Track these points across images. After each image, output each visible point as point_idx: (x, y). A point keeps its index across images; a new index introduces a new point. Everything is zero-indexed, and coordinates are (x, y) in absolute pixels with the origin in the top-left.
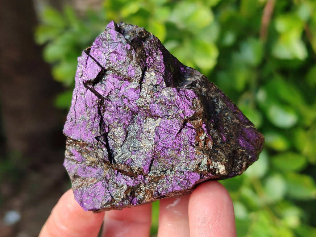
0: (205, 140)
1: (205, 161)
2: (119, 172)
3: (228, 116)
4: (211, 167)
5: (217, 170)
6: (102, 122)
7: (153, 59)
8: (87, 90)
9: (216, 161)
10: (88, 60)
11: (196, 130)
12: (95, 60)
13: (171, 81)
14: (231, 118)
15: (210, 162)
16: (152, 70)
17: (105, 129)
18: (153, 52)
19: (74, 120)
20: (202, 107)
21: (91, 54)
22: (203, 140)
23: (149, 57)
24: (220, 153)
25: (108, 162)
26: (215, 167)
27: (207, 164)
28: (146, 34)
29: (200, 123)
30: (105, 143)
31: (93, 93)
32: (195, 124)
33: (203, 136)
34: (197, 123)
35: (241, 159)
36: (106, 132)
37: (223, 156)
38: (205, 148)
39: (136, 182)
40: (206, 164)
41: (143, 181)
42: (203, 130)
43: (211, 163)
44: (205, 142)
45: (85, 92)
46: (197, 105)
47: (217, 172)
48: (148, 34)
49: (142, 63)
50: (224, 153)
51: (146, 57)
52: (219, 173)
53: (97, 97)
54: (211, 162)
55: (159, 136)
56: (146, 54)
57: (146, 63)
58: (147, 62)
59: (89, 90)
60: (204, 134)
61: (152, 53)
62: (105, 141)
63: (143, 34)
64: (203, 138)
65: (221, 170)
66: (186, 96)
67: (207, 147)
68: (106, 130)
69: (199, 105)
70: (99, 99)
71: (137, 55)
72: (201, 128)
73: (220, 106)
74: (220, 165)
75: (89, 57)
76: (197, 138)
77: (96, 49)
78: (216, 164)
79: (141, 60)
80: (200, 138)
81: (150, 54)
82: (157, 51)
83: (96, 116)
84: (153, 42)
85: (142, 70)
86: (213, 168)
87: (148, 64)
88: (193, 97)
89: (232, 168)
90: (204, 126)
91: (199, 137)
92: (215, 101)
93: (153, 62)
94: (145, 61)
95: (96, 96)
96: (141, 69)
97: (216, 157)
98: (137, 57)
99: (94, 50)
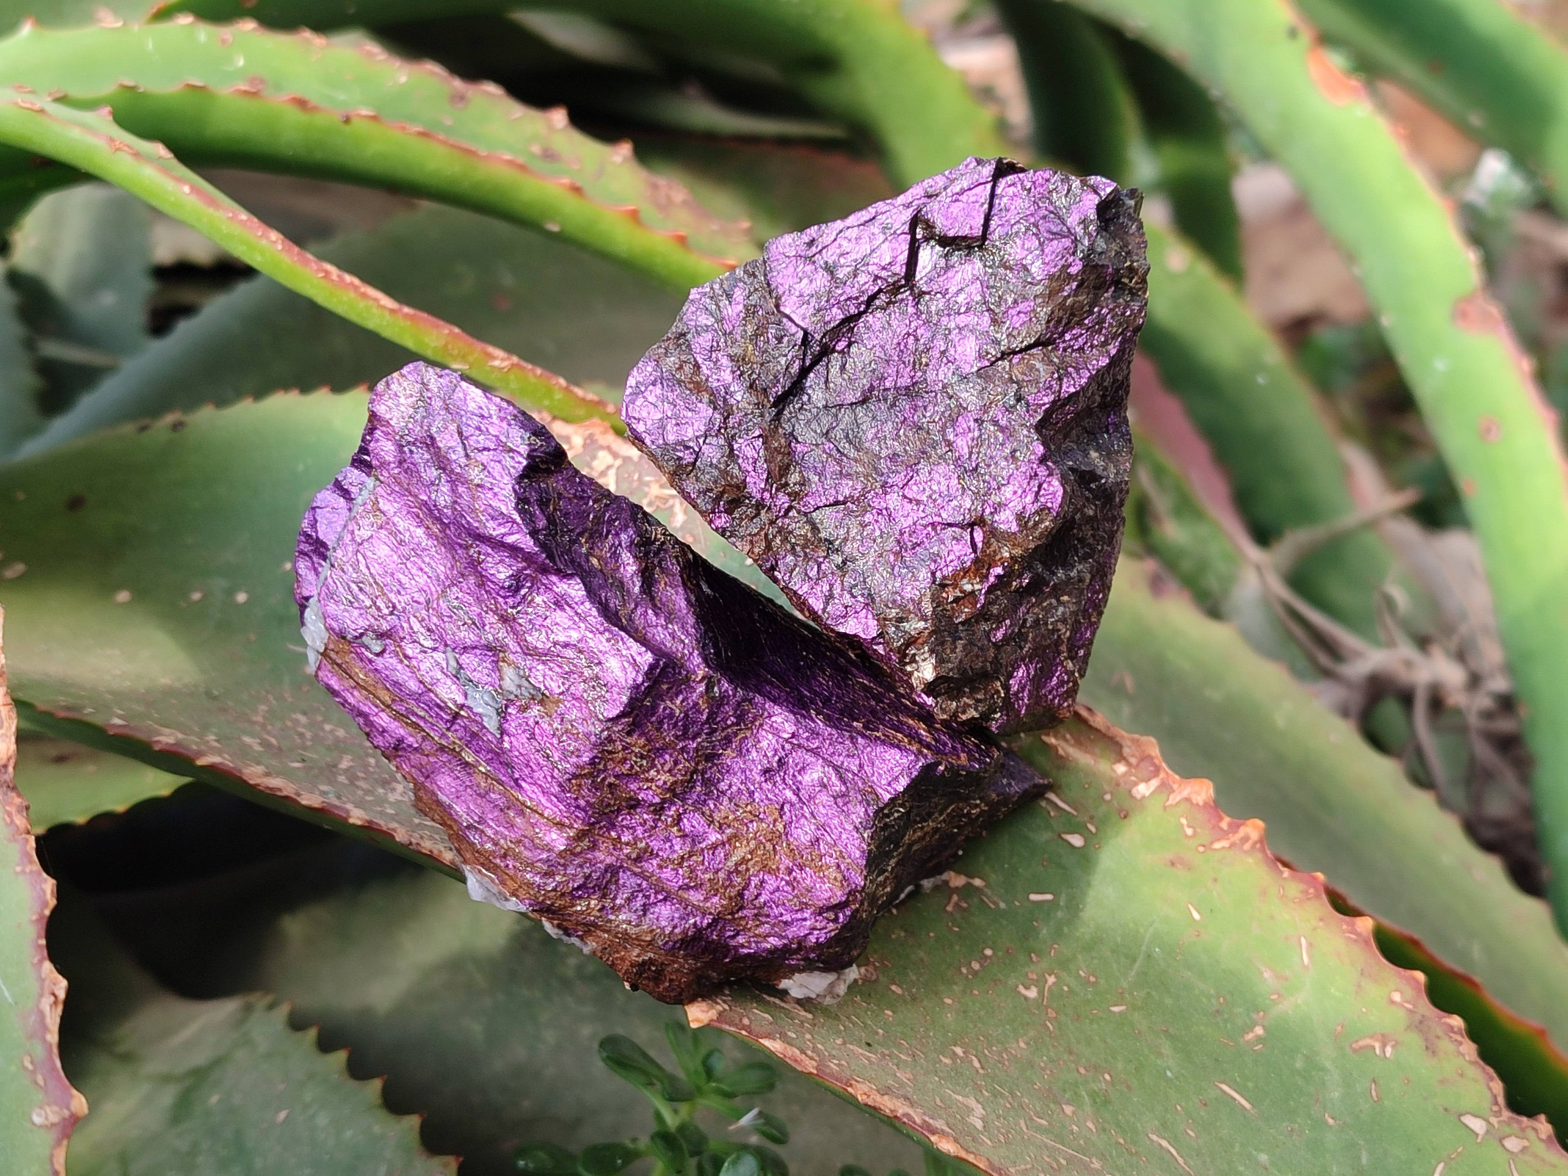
0: (965, 596)
1: (915, 626)
2: (761, 440)
3: (1063, 603)
4: (912, 651)
5: (914, 665)
6: (850, 320)
7: (1086, 343)
8: (906, 233)
9: (932, 651)
10: (980, 187)
11: (976, 561)
12: (991, 206)
13: (1057, 423)
14: (1063, 613)
15: (920, 641)
16: (1055, 360)
17: (840, 340)
18: (1104, 331)
19: (814, 250)
20: (1039, 539)
21: (1002, 183)
22: (961, 592)
23: (1083, 332)
24: (959, 646)
25: (769, 401)
26: (917, 658)
27: (913, 637)
28: (1137, 283)
29: (997, 558)
30: (808, 362)
31: (906, 253)
32: (988, 548)
33: (972, 584)
34: (994, 551)
35: (978, 701)
36: (835, 346)
37: (956, 658)
38: (949, 607)
39: (767, 495)
40: (913, 633)
41: (779, 512)
42: (986, 577)
43: (923, 644)
44: (963, 598)
45: (899, 232)
46: (1036, 524)
47: (909, 668)
48: (1140, 289)
49: (1056, 328)
50: (966, 655)
51: (1080, 324)
52: (910, 674)
53: (904, 270)
54: (925, 642)
55: (906, 484)
56: (1086, 318)
57: (1062, 334)
58: (1067, 337)
59: (909, 237)
60: (977, 583)
61: (1099, 332)
62: (811, 359)
63: (1133, 278)
64: (968, 588)
65: (920, 675)
66: (1040, 486)
67: (953, 608)
68: (840, 344)
69: (1040, 530)
70: (903, 278)
71: (1069, 301)
72: (988, 570)
73: (1075, 571)
74: (931, 665)
75: (989, 186)
76: (959, 575)
77: (1019, 186)
78: (926, 655)
79: (1062, 318)
80: (965, 581)
81: (1094, 326)
82: (1113, 339)
83: (857, 298)
84: (1128, 313)
85: (1039, 338)
86: (914, 655)
87: (1064, 341)
88: (1049, 505)
89: (943, 694)
90: (999, 570)
91: (963, 577)
92: (1081, 552)
93: (1077, 350)
94: (1068, 328)
95: (904, 266)
96: (1041, 334)
97: (942, 643)
98: (1064, 304)
99: (1013, 184)
